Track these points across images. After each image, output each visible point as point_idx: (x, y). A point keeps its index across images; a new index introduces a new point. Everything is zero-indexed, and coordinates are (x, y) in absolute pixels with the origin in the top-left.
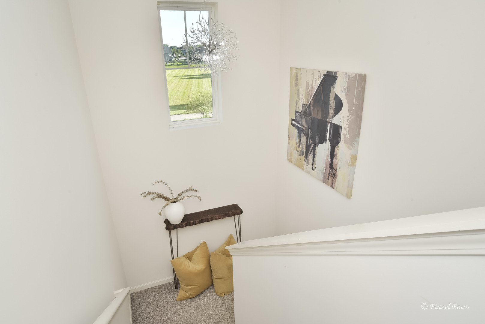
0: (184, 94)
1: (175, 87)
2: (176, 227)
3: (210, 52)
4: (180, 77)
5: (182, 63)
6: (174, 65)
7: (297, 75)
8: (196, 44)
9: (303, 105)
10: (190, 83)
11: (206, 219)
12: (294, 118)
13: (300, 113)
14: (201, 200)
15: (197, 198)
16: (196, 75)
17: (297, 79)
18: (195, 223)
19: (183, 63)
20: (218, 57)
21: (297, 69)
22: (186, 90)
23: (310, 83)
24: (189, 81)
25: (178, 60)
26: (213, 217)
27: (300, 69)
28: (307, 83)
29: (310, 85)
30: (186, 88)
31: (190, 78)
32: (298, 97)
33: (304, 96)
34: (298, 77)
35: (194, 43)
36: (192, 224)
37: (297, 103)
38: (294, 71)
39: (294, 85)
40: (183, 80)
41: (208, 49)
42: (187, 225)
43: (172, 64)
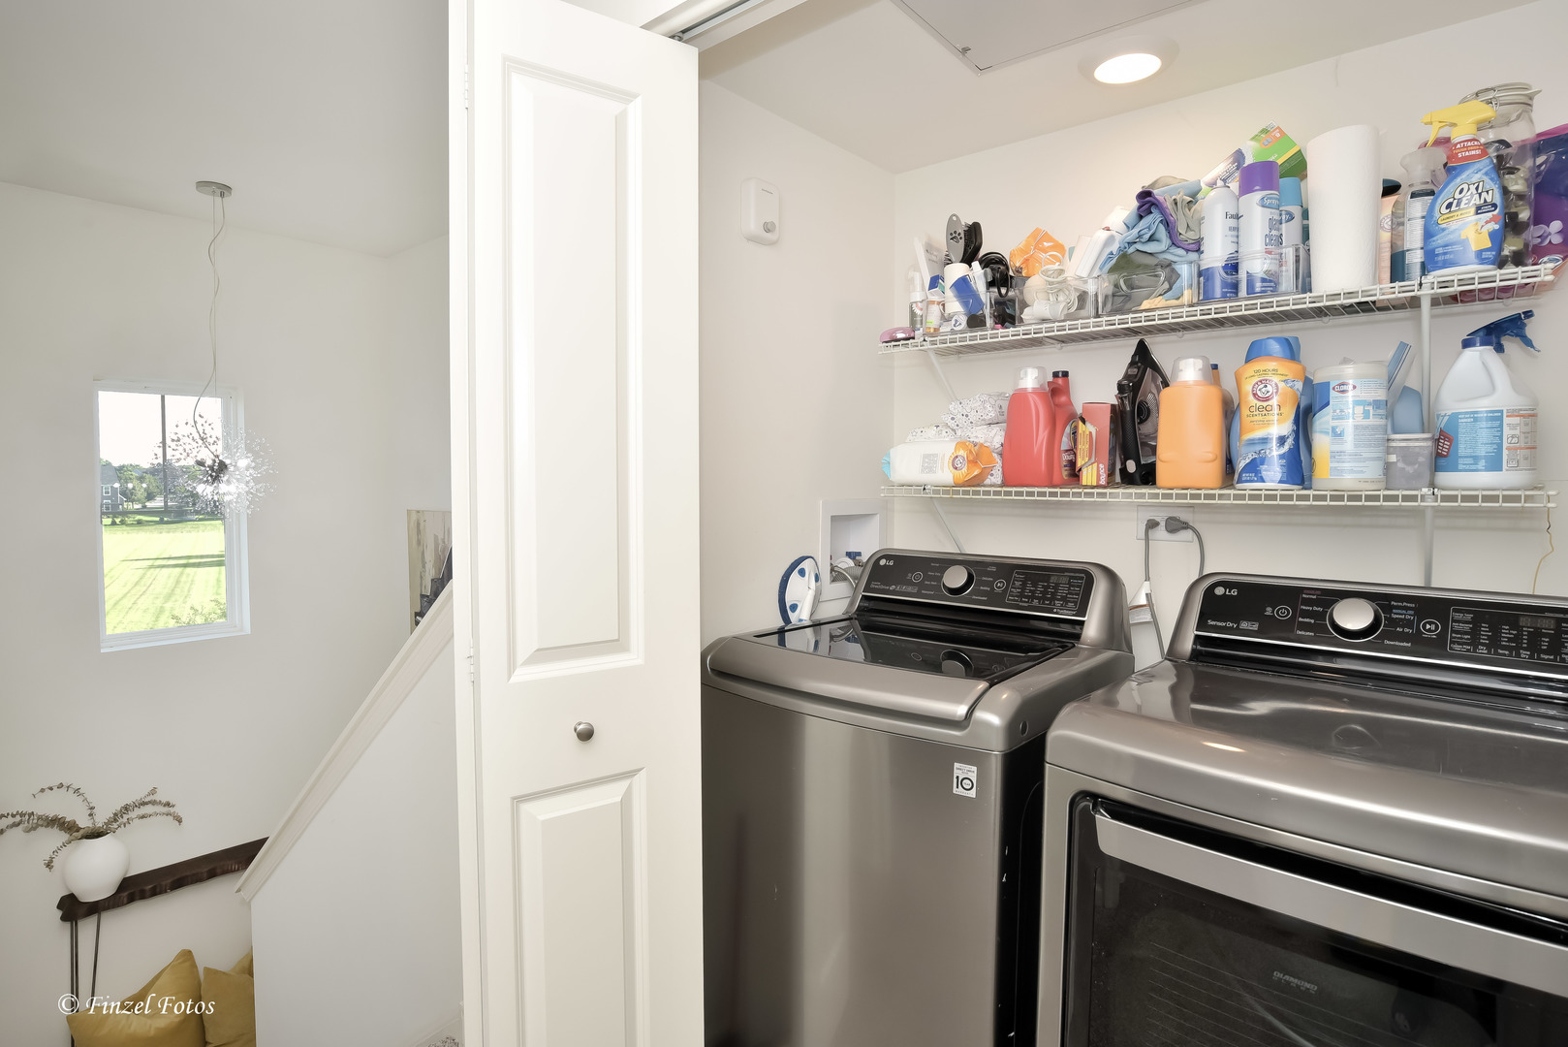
0: (157, 617)
1: (125, 595)
2: (95, 909)
3: (216, 479)
4: (150, 563)
5: (158, 519)
6: (127, 525)
7: (418, 524)
8: (182, 463)
9: (432, 580)
10: (184, 579)
11: (194, 875)
12: (418, 610)
13: (428, 596)
14: (180, 821)
15: (171, 818)
16: (213, 556)
17: (419, 532)
18: (158, 890)
19: (162, 520)
20: (232, 488)
21: (418, 512)
22: (166, 602)
23: (440, 537)
24: (182, 574)
25: (144, 507)
26: (214, 869)
27: (423, 511)
28: (436, 537)
29: (440, 542)
30: (169, 597)
31: (185, 566)
32: (424, 567)
33: (432, 562)
34: (421, 528)
35: (179, 460)
36: (148, 893)
37: (421, 577)
38: (414, 517)
39: (415, 542)
40: (158, 570)
41: (210, 472)
42: (131, 899)
43: (118, 520)
